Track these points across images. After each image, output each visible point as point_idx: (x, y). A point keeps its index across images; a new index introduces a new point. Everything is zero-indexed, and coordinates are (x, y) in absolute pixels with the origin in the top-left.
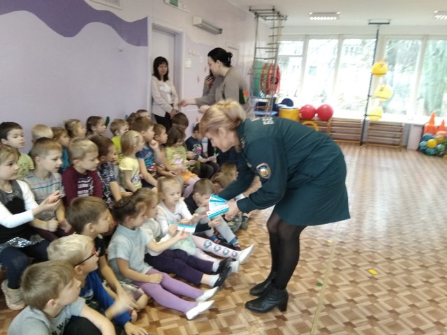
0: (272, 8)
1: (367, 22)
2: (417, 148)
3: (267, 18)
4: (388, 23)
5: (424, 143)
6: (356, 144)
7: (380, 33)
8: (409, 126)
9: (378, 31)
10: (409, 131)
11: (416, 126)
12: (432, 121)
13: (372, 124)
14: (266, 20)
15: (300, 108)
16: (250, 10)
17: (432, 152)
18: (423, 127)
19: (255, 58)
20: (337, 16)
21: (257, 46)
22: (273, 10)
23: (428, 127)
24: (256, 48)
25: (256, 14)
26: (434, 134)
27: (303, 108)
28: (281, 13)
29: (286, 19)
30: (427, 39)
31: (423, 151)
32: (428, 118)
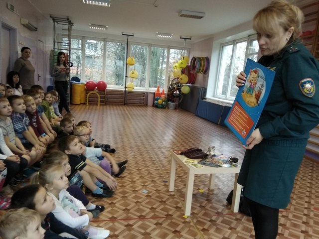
0: (67, 18)
1: (122, 34)
2: (152, 105)
3: (59, 23)
4: (133, 36)
5: (156, 102)
6: (121, 105)
8: (147, 93)
9: (128, 39)
10: (148, 96)
11: (150, 93)
12: (158, 90)
13: (130, 92)
14: (58, 24)
15: (85, 83)
16: (51, 17)
17: (161, 106)
18: (154, 94)
19: (54, 49)
20: (106, 28)
21: (56, 41)
22: (68, 19)
23: (157, 93)
24: (54, 42)
25: (54, 20)
26: (160, 97)
27: (87, 83)
28: (72, 22)
30: (151, 46)
31: (155, 106)
32: (156, 89)
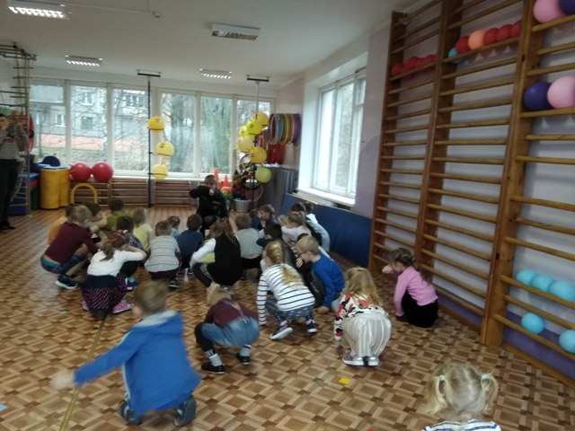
0: (12, 44)
1: (137, 72)
3: (7, 55)
4: (159, 76)
7: (151, 85)
9: (149, 83)
13: (158, 183)
15: (69, 167)
20: (100, 62)
22: (15, 47)
27: (73, 167)
28: (27, 51)
29: (34, 59)
30: (201, 96)
